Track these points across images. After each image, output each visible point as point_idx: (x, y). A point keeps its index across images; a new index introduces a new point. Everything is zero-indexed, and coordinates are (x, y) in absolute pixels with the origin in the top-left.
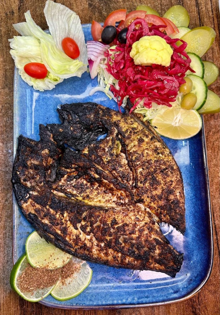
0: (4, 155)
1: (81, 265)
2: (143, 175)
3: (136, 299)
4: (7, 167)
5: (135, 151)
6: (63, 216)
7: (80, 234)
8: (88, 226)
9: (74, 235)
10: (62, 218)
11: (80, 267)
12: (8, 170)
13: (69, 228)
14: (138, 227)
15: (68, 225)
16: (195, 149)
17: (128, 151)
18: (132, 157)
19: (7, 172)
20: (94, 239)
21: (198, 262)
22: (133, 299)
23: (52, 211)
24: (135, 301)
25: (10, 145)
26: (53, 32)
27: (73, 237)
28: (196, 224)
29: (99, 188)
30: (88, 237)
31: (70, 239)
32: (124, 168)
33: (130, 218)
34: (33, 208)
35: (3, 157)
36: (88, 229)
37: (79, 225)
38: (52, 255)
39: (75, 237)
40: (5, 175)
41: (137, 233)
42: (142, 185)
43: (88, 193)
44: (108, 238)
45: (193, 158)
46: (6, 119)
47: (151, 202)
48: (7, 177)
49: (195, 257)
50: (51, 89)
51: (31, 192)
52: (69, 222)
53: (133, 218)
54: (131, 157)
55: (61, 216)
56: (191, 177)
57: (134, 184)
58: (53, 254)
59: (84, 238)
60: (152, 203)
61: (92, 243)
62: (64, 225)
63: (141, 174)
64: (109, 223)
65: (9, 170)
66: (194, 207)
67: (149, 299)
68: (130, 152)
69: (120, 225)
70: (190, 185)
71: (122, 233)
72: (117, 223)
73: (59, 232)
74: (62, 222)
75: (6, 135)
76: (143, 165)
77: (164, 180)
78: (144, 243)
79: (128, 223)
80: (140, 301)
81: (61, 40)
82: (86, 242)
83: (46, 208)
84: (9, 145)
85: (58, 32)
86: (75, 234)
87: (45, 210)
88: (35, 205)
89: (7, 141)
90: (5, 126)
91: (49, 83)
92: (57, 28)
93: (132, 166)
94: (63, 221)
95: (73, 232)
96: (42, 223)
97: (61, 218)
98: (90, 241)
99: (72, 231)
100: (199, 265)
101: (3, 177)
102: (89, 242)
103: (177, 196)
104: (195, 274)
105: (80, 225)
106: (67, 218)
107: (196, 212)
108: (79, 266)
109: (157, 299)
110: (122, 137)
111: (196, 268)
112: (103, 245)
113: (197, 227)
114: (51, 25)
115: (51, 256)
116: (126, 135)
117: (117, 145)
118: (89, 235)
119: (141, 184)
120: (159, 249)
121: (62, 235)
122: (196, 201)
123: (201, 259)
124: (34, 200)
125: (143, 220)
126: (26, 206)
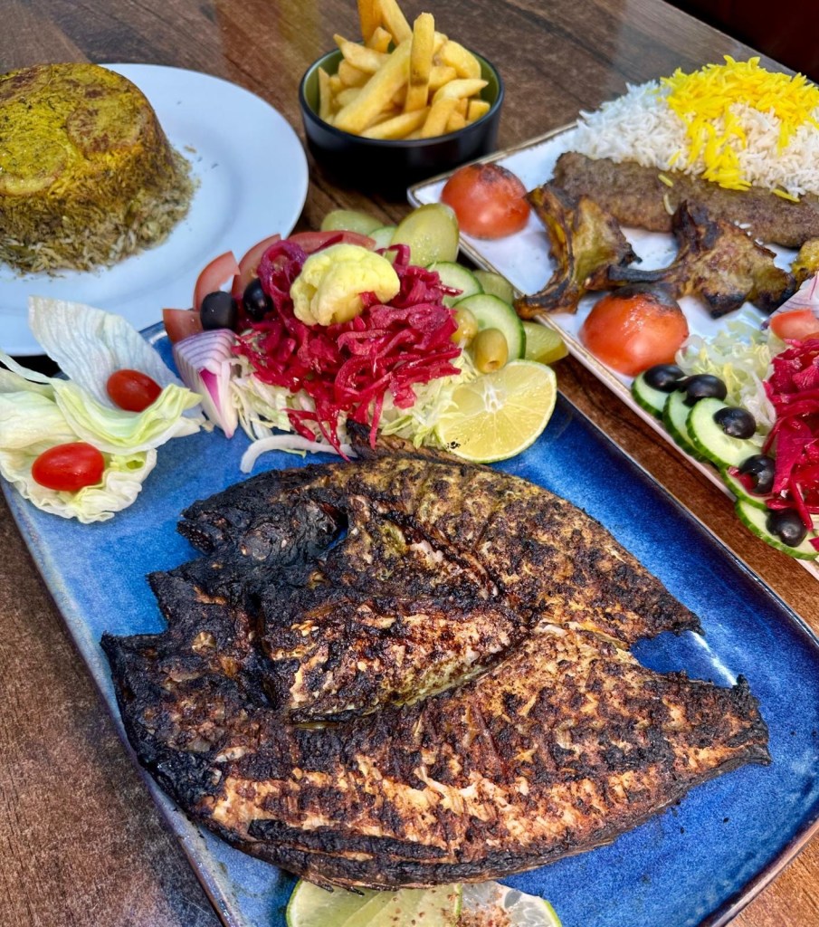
0: (54, 791)
1: (503, 907)
2: (500, 554)
3: (725, 883)
4: (77, 819)
5: (442, 514)
6: (360, 774)
7: (442, 797)
8: (447, 758)
9: (425, 813)
10: (359, 782)
11: (504, 913)
12: (86, 828)
13: (398, 799)
14: (583, 683)
15: (391, 794)
16: (574, 448)
17: (425, 524)
18: (444, 530)
19: (86, 834)
20: (489, 787)
21: (791, 681)
22: (720, 888)
23: (316, 779)
24: (729, 888)
25: (58, 749)
26: (73, 373)
27: (427, 820)
28: (708, 600)
29: (409, 657)
30: (470, 792)
31: (422, 832)
32: (443, 573)
33: (544, 672)
34: (251, 804)
35: (52, 797)
36: (455, 766)
37: (421, 773)
38: (395, 915)
39: (430, 819)
40: (84, 848)
41: (590, 697)
42: (515, 578)
43: (390, 689)
44: (526, 756)
45: (586, 468)
46: (14, 685)
47: (566, 604)
48: (93, 849)
49: (775, 678)
50: (133, 499)
51: (221, 758)
52: (386, 784)
53: (551, 667)
54: (442, 533)
55: (353, 780)
56: (613, 510)
57: (495, 592)
58: (398, 912)
59: (461, 801)
60: (571, 603)
61: (493, 803)
62: (378, 801)
63: (495, 553)
64: (500, 713)
65: (90, 825)
66: (673, 567)
67: (758, 856)
68: (432, 522)
69: (532, 701)
70: (624, 527)
71: (552, 718)
72: (521, 702)
73: (375, 831)
74: (364, 796)
75: (32, 731)
76: (484, 533)
77: (558, 538)
78: (625, 712)
79: (548, 685)
80: (741, 876)
81: (101, 386)
82: (472, 811)
83: (295, 780)
84: (55, 753)
85: (87, 368)
86: (426, 806)
87: (294, 787)
88: (254, 790)
89: (44, 746)
90: (19, 705)
91: (120, 483)
92: (79, 361)
93: (460, 551)
94: (367, 789)
95: (418, 808)
96: (308, 832)
97: (356, 785)
98: (482, 802)
99: (414, 805)
100: (799, 686)
101: (81, 859)
102: (481, 807)
103: (614, 557)
104: (810, 715)
105: (423, 769)
106: (374, 774)
107: (686, 574)
108: (500, 913)
109: (779, 837)
110: (389, 508)
111: (797, 699)
112: (523, 787)
113: (717, 606)
114: (60, 357)
115: (396, 919)
116: (397, 493)
117: (388, 535)
118: (469, 785)
119: (511, 577)
120: (676, 703)
121: (389, 834)
122: (667, 549)
123: (791, 669)
124: (243, 776)
125: (579, 658)
126: (228, 811)
